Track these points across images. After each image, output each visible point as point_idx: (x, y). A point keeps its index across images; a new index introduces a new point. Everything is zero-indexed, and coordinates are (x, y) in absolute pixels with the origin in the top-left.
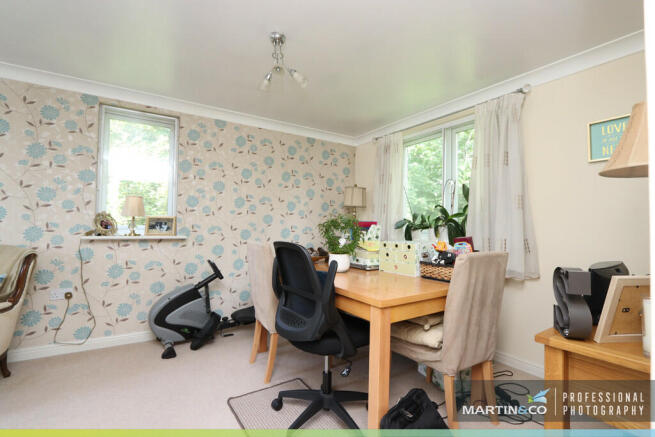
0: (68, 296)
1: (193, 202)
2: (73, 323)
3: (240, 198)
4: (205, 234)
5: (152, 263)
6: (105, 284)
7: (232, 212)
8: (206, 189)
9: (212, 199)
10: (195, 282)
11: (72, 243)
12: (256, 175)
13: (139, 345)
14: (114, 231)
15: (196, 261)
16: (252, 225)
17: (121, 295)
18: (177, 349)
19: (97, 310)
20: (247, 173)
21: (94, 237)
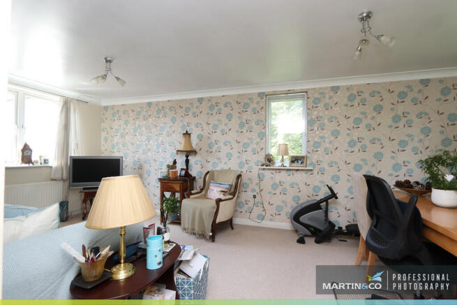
0: (255, 197)
1: (317, 145)
2: (257, 211)
3: (352, 140)
4: (326, 166)
5: (293, 183)
6: (270, 193)
7: (347, 151)
8: (326, 136)
9: (331, 142)
10: (318, 198)
11: (256, 170)
12: (365, 122)
13: (287, 231)
14: (274, 164)
15: (319, 185)
16: (363, 160)
17: (277, 200)
18: (306, 239)
19: (266, 206)
20: (358, 121)
21: (265, 167)
